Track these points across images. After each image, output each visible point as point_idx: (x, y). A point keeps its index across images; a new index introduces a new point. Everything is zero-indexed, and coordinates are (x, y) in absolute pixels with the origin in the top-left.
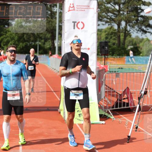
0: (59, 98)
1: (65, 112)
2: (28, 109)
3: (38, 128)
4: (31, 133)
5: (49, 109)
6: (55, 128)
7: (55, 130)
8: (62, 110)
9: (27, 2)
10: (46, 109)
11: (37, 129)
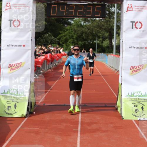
0: (116, 95)
1: (122, 108)
2: (86, 105)
3: (96, 123)
4: (89, 128)
5: (107, 105)
6: (112, 124)
7: (112, 125)
8: (119, 107)
9: (87, 2)
10: (104, 105)
11: (95, 125)
